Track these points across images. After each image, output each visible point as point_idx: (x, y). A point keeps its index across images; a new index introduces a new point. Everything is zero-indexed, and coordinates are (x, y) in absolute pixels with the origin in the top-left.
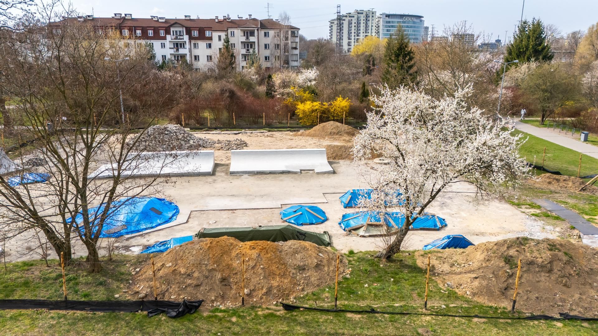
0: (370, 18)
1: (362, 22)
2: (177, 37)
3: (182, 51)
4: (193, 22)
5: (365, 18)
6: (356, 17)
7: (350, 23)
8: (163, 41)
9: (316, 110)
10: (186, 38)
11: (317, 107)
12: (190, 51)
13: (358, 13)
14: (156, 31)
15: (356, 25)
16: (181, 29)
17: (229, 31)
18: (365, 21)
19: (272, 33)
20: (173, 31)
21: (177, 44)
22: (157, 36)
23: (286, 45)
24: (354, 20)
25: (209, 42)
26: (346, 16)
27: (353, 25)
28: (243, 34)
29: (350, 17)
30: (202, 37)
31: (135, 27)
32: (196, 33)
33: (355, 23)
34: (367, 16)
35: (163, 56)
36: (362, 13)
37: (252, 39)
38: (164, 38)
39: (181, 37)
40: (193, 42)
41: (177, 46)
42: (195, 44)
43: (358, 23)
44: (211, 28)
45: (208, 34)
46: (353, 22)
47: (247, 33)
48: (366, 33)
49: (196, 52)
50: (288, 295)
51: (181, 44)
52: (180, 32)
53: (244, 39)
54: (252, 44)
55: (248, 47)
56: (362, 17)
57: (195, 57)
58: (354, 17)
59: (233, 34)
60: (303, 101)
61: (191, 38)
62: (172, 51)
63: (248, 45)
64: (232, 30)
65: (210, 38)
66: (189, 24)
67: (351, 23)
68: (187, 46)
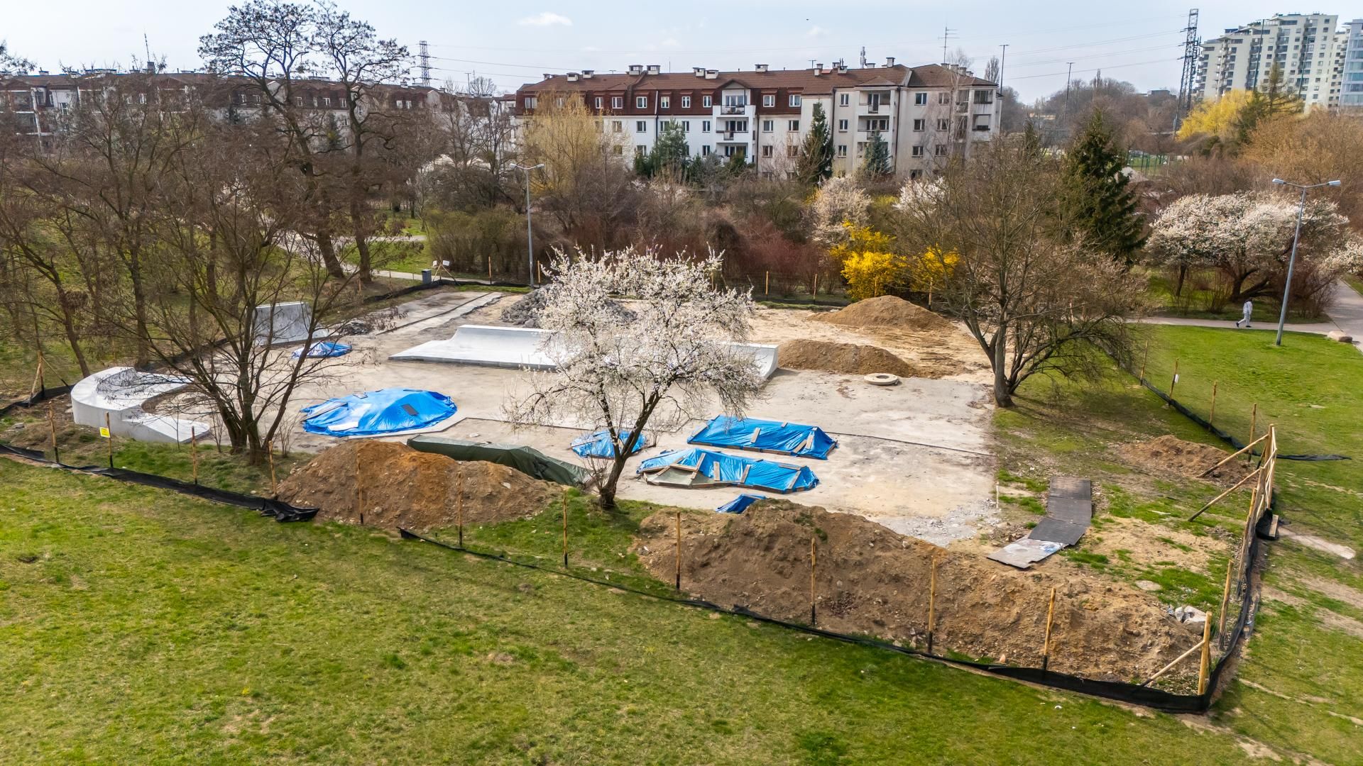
0: (1319, 35)
1: (1291, 44)
2: (733, 110)
3: (739, 138)
4: (770, 78)
5: (1301, 36)
6: (1274, 32)
7: (1255, 49)
8: (706, 118)
10: (750, 111)
12: (756, 136)
13: (1283, 23)
14: (696, 97)
15: (1272, 53)
16: (741, 93)
17: (838, 94)
18: (1299, 44)
19: (932, 95)
20: (728, 98)
21: (733, 123)
22: (698, 109)
23: (963, 122)
24: (1269, 41)
25: (794, 118)
26: (1247, 32)
27: (1265, 52)
28: (866, 101)
29: (1256, 32)
30: (783, 107)
31: (659, 91)
32: (769, 101)
33: (1270, 48)
34: (1307, 30)
35: (704, 147)
36: (1295, 22)
37: (883, 111)
38: (709, 112)
39: (741, 109)
40: (763, 118)
41: (733, 128)
42: (766, 123)
43: (1281, 48)
44: (802, 88)
45: (793, 102)
46: (1265, 46)
47: (876, 97)
48: (1300, 72)
49: (766, 139)
51: (740, 123)
52: (740, 98)
53: (865, 111)
54: (883, 122)
55: (874, 126)
56: (1293, 33)
57: (766, 148)
58: (1268, 32)
59: (845, 100)
61: (760, 111)
62: (721, 138)
63: (875, 123)
64: (845, 92)
65: (797, 111)
66: (759, 83)
67: (1260, 49)
68: (751, 127)
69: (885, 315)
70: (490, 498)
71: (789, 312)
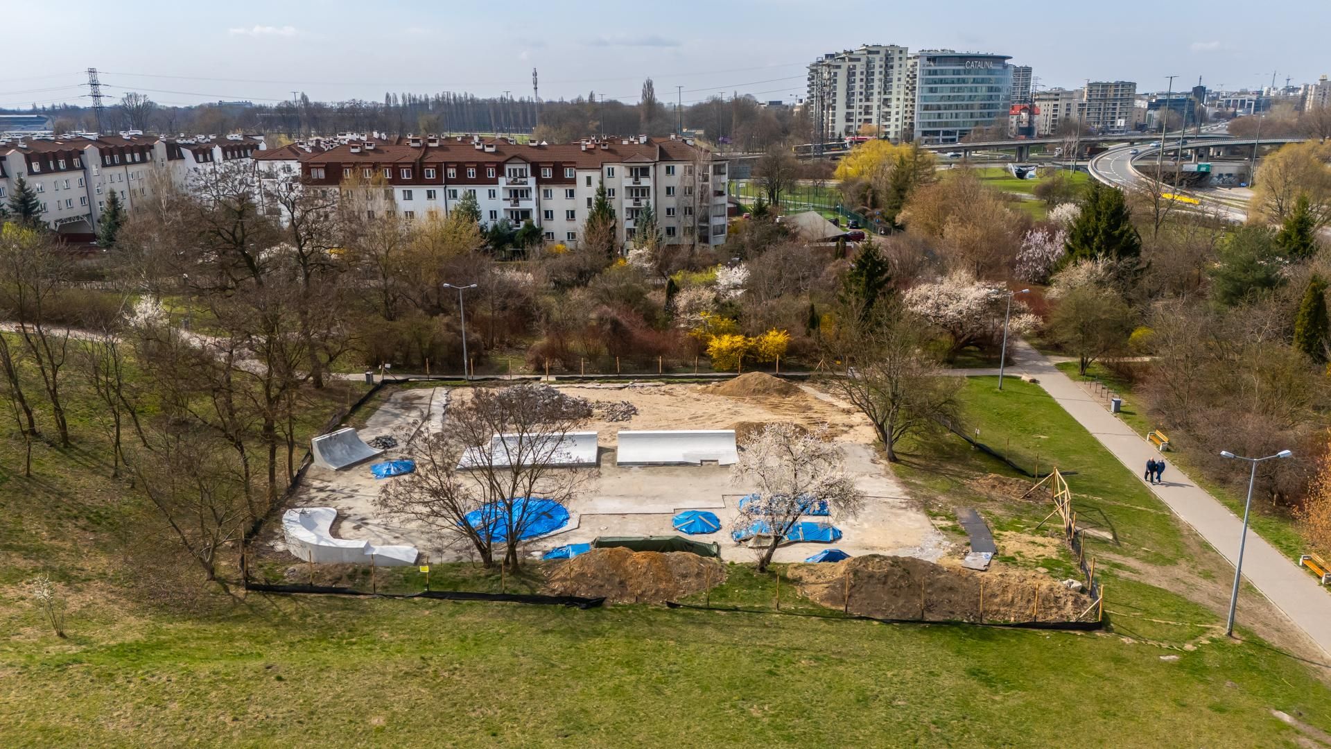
0: (896, 63)
1: (877, 70)
2: (515, 180)
3: (524, 205)
4: (543, 152)
5: (883, 63)
6: (864, 59)
7: (851, 73)
8: (492, 187)
9: (738, 348)
10: (531, 182)
11: (739, 344)
12: (538, 204)
13: (870, 52)
14: (481, 168)
15: (864, 77)
16: (523, 166)
17: (605, 168)
18: (882, 70)
19: (679, 168)
20: (510, 170)
21: (516, 191)
22: (482, 179)
23: (704, 189)
24: (860, 67)
25: (569, 187)
26: (843, 59)
27: (858, 77)
28: (629, 174)
29: (851, 60)
30: (558, 179)
31: (446, 163)
32: (548, 173)
33: (862, 73)
34: (887, 58)
35: (491, 212)
36: (878, 52)
37: (645, 182)
38: (495, 182)
39: (523, 180)
40: (543, 188)
41: (516, 195)
42: (546, 192)
43: (869, 73)
44: (574, 163)
45: (568, 174)
46: (858, 71)
47: (637, 170)
48: (885, 93)
49: (548, 205)
50: (672, 596)
51: (522, 192)
52: (521, 170)
53: (629, 182)
54: (645, 191)
55: (637, 195)
56: (878, 62)
57: (547, 212)
58: (859, 60)
59: (611, 173)
60: (719, 333)
61: (540, 181)
62: (508, 205)
63: (637, 192)
64: (611, 166)
65: (573, 181)
66: (536, 156)
67: (854, 74)
68: (533, 195)
69: (759, 387)
70: (698, 575)
71: (683, 386)
